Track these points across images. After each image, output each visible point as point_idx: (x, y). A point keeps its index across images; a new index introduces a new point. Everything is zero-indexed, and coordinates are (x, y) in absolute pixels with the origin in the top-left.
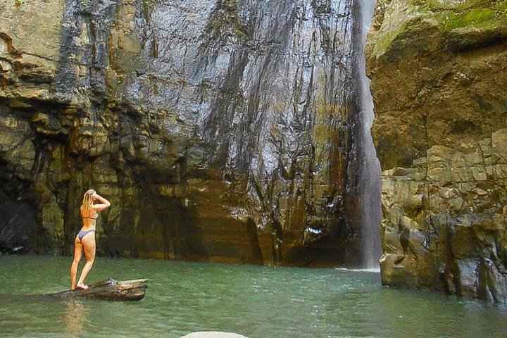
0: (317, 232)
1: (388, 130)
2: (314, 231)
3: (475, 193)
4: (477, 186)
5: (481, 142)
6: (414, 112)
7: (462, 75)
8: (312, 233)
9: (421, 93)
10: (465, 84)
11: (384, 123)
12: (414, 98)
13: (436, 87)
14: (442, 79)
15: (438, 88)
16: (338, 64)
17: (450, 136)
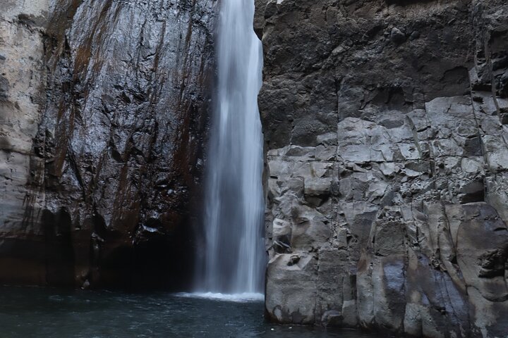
0: (153, 230)
1: (283, 98)
2: (148, 229)
3: (404, 175)
4: (407, 166)
5: (410, 114)
6: (323, 74)
7: (395, 29)
8: (146, 231)
9: (336, 51)
10: (399, 40)
11: (279, 88)
12: (326, 57)
13: (357, 43)
14: (368, 34)
15: (359, 45)
16: (197, 22)
17: (369, 105)
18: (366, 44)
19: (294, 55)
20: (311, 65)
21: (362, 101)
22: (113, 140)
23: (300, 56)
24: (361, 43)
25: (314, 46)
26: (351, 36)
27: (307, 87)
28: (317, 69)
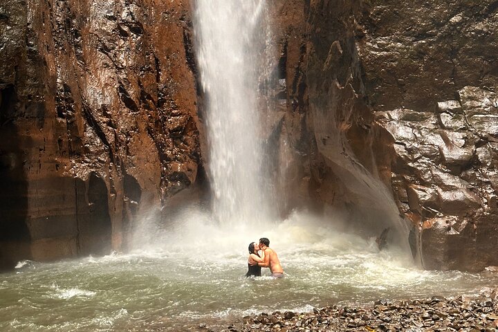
1: (393, 61)
6: (438, 41)
9: (454, 20)
11: (387, 50)
13: (477, 15)
14: (489, 7)
15: (479, 17)
17: (488, 76)
18: (486, 16)
19: (403, 19)
20: (425, 31)
21: (481, 71)
22: (123, 86)
23: (412, 21)
24: (481, 15)
25: (429, 12)
26: (472, 8)
27: (420, 52)
28: (431, 36)
